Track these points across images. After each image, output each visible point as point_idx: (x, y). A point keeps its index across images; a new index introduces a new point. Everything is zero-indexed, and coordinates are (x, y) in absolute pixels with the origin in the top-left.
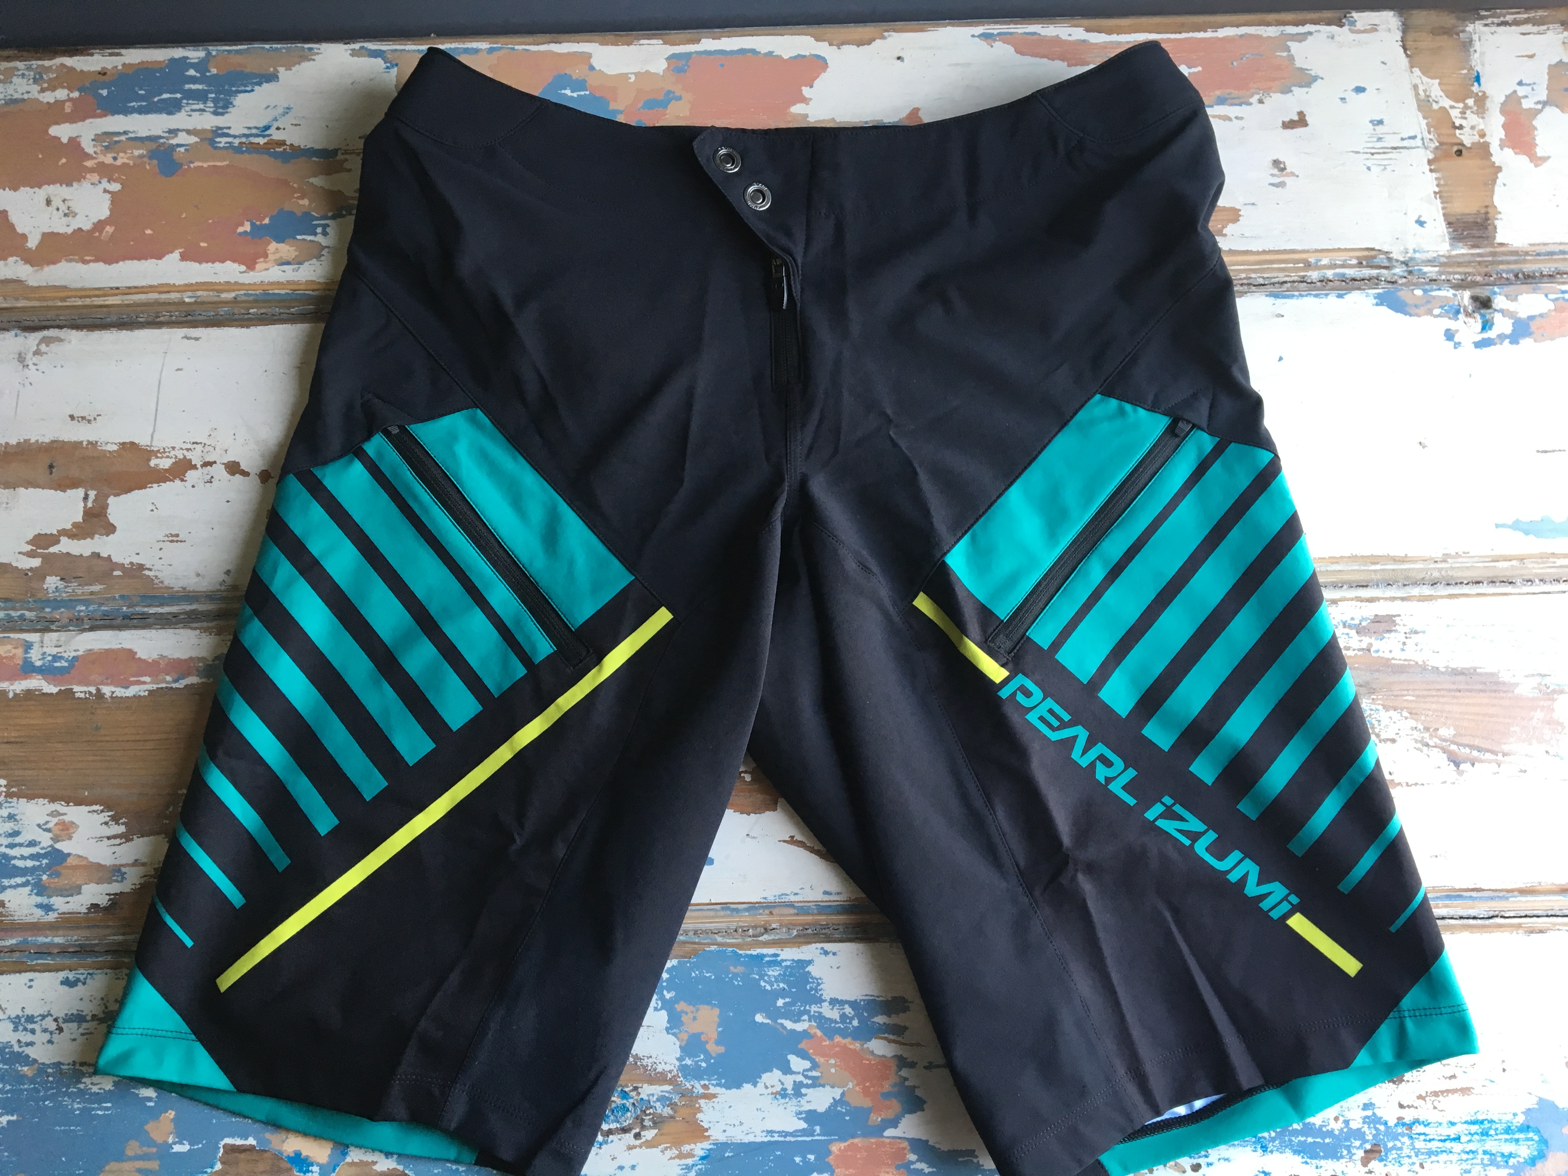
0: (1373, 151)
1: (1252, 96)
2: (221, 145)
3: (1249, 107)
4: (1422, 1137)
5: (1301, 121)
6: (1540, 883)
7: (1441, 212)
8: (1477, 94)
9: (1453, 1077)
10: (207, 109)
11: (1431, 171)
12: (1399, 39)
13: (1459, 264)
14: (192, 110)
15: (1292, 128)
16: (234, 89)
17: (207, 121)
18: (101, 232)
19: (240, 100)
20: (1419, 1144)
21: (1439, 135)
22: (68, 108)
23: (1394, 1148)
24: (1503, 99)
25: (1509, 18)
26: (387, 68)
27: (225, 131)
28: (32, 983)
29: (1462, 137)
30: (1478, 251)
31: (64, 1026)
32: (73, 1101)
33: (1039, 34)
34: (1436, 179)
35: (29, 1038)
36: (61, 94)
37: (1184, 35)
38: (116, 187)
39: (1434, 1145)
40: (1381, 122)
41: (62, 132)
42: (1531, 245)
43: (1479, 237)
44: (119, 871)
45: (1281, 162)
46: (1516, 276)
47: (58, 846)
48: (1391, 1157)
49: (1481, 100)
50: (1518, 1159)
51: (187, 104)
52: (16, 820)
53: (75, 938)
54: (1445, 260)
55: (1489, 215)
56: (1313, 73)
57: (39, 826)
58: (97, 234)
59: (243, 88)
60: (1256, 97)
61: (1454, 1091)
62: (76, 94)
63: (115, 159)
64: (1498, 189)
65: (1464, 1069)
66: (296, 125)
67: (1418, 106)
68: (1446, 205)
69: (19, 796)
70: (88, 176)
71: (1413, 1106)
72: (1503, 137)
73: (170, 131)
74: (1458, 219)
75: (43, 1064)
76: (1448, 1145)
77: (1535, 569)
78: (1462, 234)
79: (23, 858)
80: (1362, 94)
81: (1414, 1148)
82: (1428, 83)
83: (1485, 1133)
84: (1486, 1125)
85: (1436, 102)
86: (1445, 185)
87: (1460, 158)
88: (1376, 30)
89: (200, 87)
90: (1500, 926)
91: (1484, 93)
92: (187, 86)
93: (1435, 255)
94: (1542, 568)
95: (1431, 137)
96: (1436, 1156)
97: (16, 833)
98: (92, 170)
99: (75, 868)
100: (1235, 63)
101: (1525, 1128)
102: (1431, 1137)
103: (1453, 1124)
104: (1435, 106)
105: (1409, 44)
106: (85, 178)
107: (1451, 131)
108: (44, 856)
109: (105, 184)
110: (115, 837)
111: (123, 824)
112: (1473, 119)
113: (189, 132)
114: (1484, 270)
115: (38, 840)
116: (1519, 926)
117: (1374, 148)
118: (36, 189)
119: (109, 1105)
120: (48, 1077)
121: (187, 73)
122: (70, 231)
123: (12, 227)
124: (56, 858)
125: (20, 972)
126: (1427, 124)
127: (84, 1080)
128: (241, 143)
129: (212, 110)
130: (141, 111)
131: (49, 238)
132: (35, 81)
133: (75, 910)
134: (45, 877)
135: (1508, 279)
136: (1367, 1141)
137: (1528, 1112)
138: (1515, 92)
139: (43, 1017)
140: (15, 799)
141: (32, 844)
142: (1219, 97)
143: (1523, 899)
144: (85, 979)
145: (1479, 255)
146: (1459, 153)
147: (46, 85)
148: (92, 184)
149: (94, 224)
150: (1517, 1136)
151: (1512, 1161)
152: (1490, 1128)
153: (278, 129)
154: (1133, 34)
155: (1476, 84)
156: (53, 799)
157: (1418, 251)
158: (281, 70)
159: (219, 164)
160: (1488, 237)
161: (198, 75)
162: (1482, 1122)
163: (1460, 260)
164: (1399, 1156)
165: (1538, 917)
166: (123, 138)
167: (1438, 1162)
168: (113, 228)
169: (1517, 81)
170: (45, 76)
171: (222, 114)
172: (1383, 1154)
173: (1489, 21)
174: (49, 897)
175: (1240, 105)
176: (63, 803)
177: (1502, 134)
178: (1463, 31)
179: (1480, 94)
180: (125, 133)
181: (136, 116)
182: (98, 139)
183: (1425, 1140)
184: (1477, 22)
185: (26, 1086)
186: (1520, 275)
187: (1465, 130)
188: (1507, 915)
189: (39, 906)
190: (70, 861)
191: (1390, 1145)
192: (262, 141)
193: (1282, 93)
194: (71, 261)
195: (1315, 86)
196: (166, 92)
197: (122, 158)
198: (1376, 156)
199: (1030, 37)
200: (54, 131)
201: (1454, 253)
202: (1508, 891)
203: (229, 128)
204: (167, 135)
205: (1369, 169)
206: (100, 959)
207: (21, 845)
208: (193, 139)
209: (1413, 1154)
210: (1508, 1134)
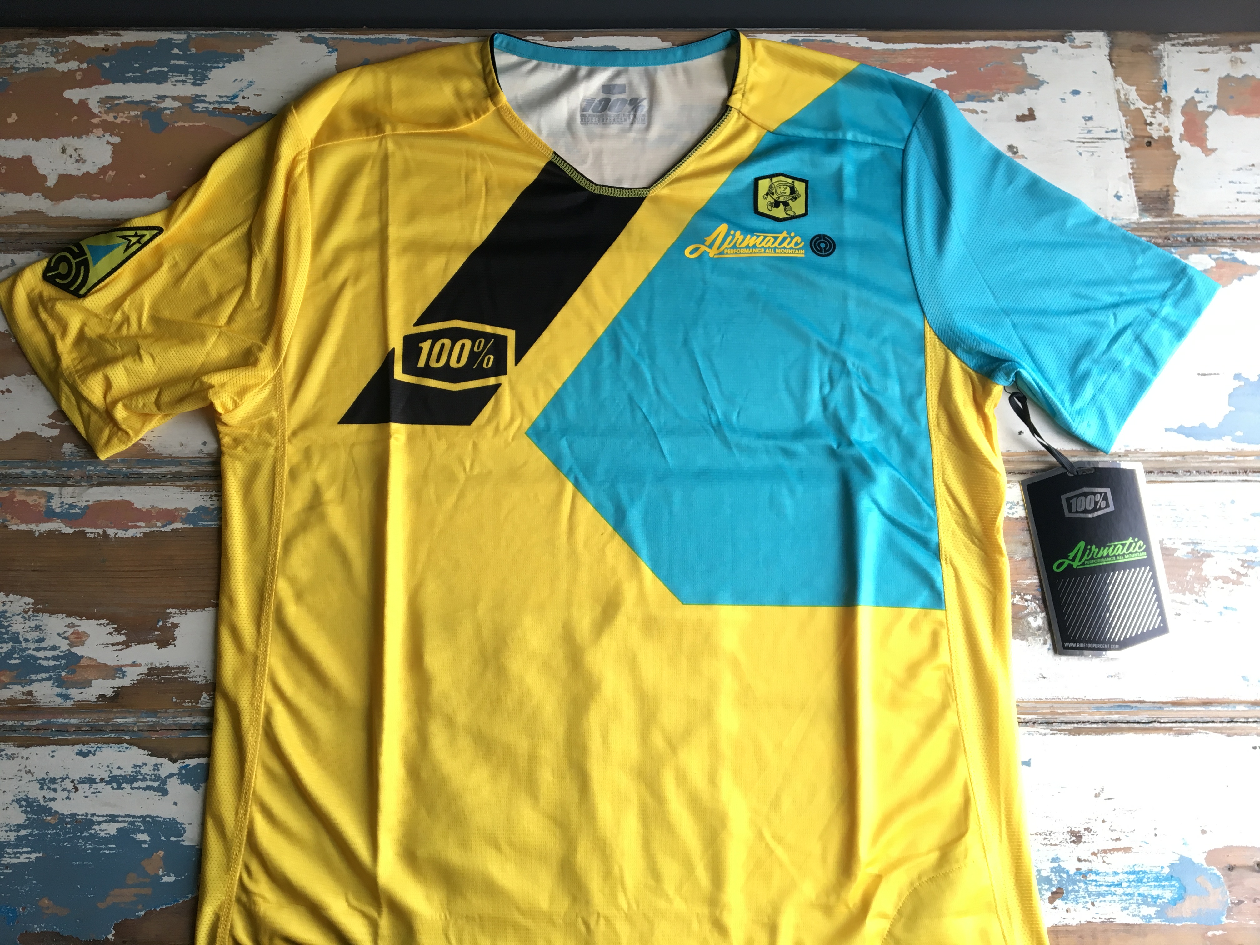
0: (1084, 140)
1: (994, 95)
2: (199, 109)
3: (991, 103)
4: (1094, 883)
5: (1030, 116)
6: (1187, 698)
7: (1134, 189)
8: (1164, 98)
9: (1118, 839)
10: (188, 81)
11: (1127, 157)
12: (1107, 53)
13: (1146, 230)
14: (176, 81)
15: (1024, 121)
16: (209, 65)
17: (188, 90)
18: (105, 176)
19: (214, 74)
20: (1092, 888)
21: (1134, 129)
22: (78, 76)
23: (1073, 890)
24: (1183, 103)
25: (1191, 40)
26: (329, 52)
27: (202, 98)
28: (54, 754)
29: (1152, 132)
30: (1160, 220)
31: (79, 786)
32: (85, 844)
33: (833, 42)
34: (1131, 163)
35: (52, 794)
36: (73, 65)
37: (944, 46)
38: (116, 140)
39: (1103, 889)
40: (1091, 118)
41: (74, 95)
42: (1200, 216)
43: (1163, 209)
44: (121, 670)
45: (1014, 147)
46: (1188, 240)
47: (74, 650)
48: (1070, 897)
49: (1167, 103)
50: (1163, 900)
51: (173, 76)
52: (41, 630)
53: (87, 720)
54: (1135, 226)
55: (1170, 193)
56: (1041, 78)
57: (59, 634)
58: (102, 177)
59: (216, 65)
60: (997, 96)
61: (1118, 850)
62: (84, 66)
63: (115, 118)
64: (1177, 173)
65: (1126, 834)
66: (258, 95)
67: (1120, 107)
68: (1137, 184)
69: (43, 611)
70: (95, 130)
71: (1088, 860)
72: (1183, 132)
73: (159, 97)
74: (1145, 195)
75: (63, 814)
76: (1113, 889)
77: (1194, 464)
78: (1149, 207)
79: (46, 658)
80: (1077, 96)
81: (1088, 891)
82: (1127, 89)
83: (1140, 881)
84: (1141, 875)
85: (1134, 104)
86: (1138, 168)
87: (1149, 148)
88: (1090, 46)
89: (182, 63)
90: (1156, 729)
91: (1170, 98)
92: (172, 62)
93: (1128, 222)
94: (1198, 462)
95: (1128, 131)
96: (1104, 897)
97: (41, 640)
98: (97, 126)
99: (88, 666)
100: (982, 69)
101: (1170, 878)
102: (1101, 883)
103: (1116, 873)
104: (1132, 107)
105: (1114, 57)
106: (92, 132)
107: (1144, 126)
108: (62, 658)
109: (108, 137)
110: (118, 644)
111: (123, 634)
112: (1160, 117)
113: (174, 98)
114: (1164, 234)
115: (58, 645)
116: (1171, 729)
117: (1085, 138)
118: (54, 140)
119: (114, 846)
120: (66, 824)
121: (172, 52)
122: (80, 173)
123: (35, 169)
124: (72, 660)
125: (45, 745)
126: (1126, 121)
127: (94, 827)
128: (214, 108)
129: (192, 81)
130: (136, 80)
131: (64, 179)
132: (53, 54)
133: (87, 699)
134: (63, 674)
135: (1181, 242)
136: (1053, 885)
137: (1172, 866)
138: (1193, 98)
139: (63, 779)
140: (41, 614)
141: (54, 648)
142: (969, 95)
143: (1175, 709)
144: (95, 751)
145: (1162, 223)
146: (1149, 144)
147: (60, 58)
148: (98, 137)
149: (99, 168)
150: (1163, 883)
151: (1159, 902)
152: (1144, 877)
153: (244, 98)
154: (905, 44)
155: (1164, 91)
156: (69, 615)
157: (1116, 219)
158: (247, 51)
159: (197, 124)
160: (1168, 209)
161: (181, 53)
162: (1138, 873)
163: (1145, 226)
164: (1077, 897)
165: (1185, 722)
166: (122, 101)
167: (1105, 901)
168: (115, 172)
169: (1195, 89)
170: (60, 50)
171: (200, 85)
172: (1064, 895)
173: (1176, 42)
174: (67, 688)
175: (985, 102)
176: (78, 617)
177: (1181, 130)
178: (1156, 49)
179: (1167, 99)
180: (124, 97)
181: (131, 84)
182: (102, 101)
183: (1096, 885)
184: (1167, 43)
185: (49, 831)
186: (1191, 239)
187: (1154, 126)
188: (1162, 721)
189: (60, 695)
190: (83, 662)
191: (1070, 888)
192: (231, 107)
193: (1017, 93)
194: (81, 197)
195: (1043, 89)
196: (156, 66)
197: (122, 117)
198: (1086, 144)
199: (826, 44)
200: (68, 94)
201: (1142, 221)
202: (1163, 703)
203: (206, 96)
204: (156, 100)
205: (1080, 154)
206: (106, 736)
207: (45, 649)
208: (177, 104)
209: (1087, 895)
210: (1157, 882)
